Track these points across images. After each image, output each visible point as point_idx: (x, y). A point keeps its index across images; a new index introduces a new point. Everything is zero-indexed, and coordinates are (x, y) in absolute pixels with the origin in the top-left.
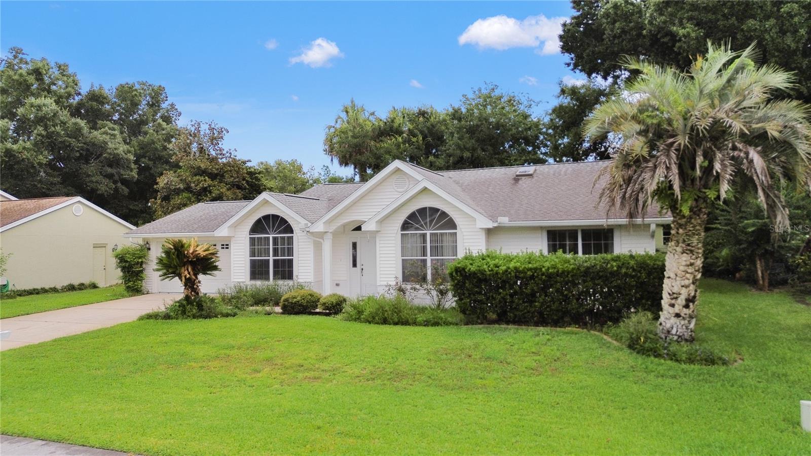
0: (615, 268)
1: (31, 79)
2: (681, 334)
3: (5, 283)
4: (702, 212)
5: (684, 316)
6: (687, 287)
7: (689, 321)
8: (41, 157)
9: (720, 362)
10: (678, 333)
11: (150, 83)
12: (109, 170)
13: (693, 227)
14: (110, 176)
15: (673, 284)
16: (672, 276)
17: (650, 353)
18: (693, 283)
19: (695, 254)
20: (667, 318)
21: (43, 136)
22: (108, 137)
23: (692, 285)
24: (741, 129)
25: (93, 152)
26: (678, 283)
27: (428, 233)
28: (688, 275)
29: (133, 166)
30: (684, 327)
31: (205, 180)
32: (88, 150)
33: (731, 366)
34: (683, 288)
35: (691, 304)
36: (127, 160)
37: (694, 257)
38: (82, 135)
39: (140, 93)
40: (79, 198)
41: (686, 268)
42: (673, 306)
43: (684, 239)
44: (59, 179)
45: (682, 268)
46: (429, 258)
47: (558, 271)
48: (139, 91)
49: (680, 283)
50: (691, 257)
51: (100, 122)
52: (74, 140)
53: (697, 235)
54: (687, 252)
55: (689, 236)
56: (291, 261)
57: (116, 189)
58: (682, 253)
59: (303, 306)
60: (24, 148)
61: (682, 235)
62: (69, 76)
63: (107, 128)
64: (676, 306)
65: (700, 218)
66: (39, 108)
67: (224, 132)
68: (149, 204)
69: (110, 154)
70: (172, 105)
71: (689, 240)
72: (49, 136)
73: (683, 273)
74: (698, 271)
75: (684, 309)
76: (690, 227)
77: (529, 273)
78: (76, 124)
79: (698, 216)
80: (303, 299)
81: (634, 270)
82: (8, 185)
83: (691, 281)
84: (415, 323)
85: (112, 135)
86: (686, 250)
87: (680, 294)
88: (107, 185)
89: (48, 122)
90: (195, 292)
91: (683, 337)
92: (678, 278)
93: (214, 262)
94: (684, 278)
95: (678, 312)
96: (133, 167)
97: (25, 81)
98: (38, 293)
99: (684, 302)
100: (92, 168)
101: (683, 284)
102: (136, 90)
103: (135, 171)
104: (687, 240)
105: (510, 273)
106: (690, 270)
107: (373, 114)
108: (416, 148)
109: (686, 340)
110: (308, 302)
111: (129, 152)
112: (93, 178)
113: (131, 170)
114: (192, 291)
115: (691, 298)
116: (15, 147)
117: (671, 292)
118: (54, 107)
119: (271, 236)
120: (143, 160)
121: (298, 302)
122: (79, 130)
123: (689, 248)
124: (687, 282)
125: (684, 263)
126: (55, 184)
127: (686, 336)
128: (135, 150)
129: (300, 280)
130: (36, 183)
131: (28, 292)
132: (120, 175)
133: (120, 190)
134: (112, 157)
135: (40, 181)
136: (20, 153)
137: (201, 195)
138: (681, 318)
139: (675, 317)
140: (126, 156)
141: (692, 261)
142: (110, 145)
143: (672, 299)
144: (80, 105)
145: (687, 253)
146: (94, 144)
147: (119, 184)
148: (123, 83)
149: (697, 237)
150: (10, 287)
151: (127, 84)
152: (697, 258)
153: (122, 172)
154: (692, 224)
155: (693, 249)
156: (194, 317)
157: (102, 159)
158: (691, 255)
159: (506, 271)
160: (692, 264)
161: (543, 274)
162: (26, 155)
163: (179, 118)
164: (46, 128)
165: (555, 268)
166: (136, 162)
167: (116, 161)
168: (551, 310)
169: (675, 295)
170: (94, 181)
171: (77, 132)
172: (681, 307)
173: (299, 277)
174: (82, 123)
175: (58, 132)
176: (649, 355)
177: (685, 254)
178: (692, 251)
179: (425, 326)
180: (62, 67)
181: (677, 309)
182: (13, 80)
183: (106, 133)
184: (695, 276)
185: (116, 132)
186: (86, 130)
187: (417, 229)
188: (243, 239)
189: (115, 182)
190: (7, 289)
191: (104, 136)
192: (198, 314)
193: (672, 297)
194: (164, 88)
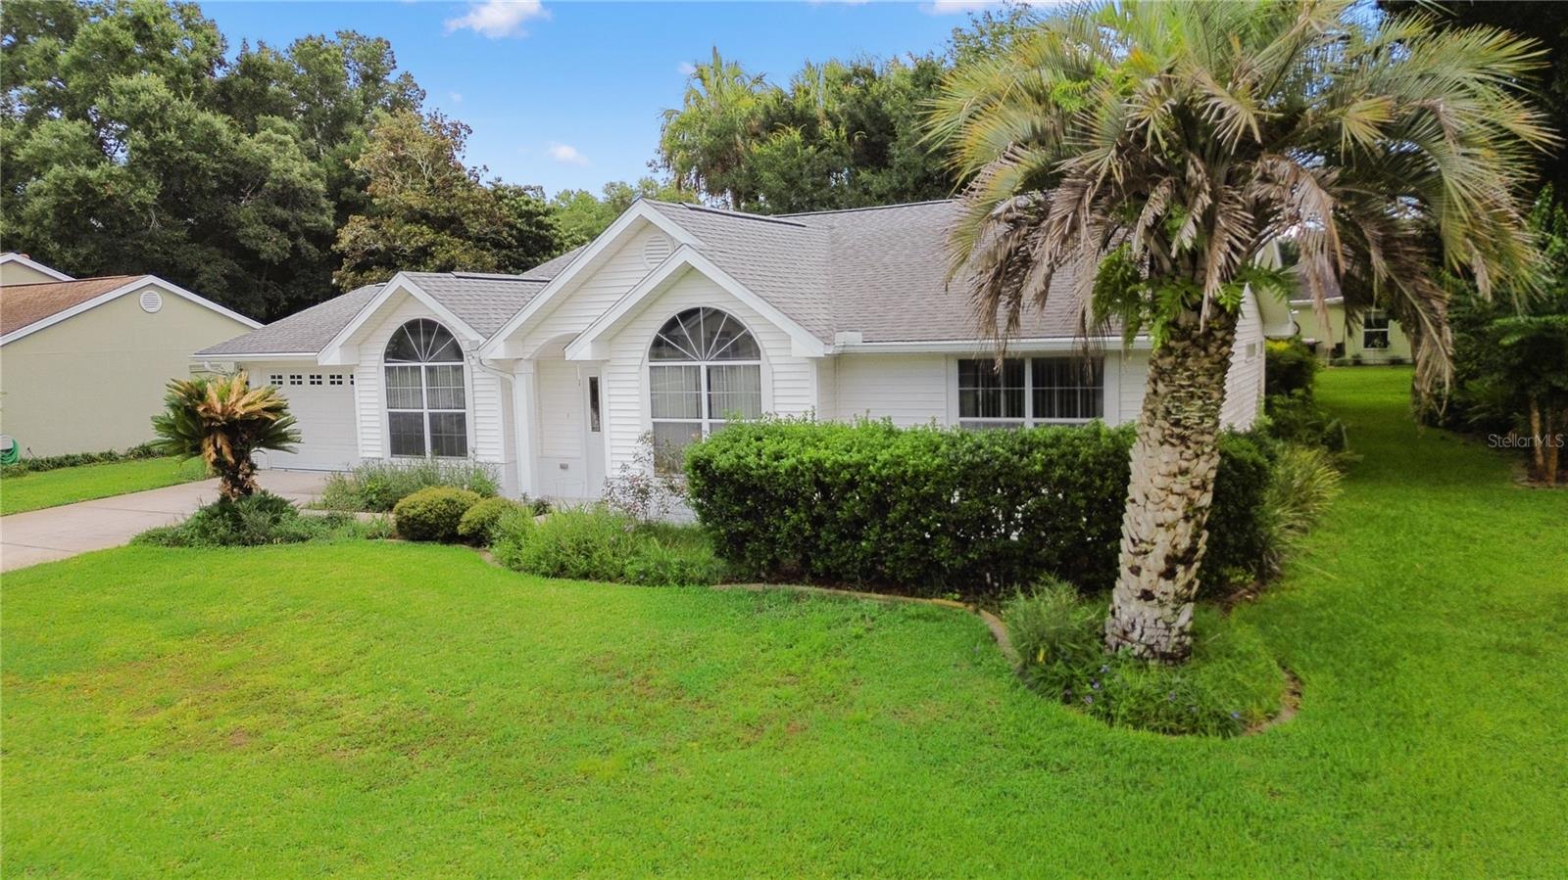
0: (1038, 468)
1: (127, 39)
2: (1152, 642)
3: (11, 446)
4: (1215, 340)
5: (1162, 597)
6: (1169, 527)
7: (1175, 609)
8: (142, 192)
9: (1212, 725)
10: (1143, 639)
11: (361, 34)
12: (278, 211)
13: (1189, 378)
14: (282, 225)
15: (1140, 519)
16: (1140, 499)
17: (1057, 689)
18: (1187, 518)
19: (1191, 445)
20: (1124, 601)
21: (144, 152)
22: (271, 149)
23: (1182, 524)
24: (1248, 127)
25: (244, 178)
26: (1149, 516)
27: (703, 365)
28: (1173, 499)
29: (324, 203)
30: (1161, 624)
31: (422, 234)
32: (236, 175)
33: (1233, 739)
34: (1162, 529)
35: (1180, 569)
36: (311, 191)
37: (1189, 453)
38: (220, 145)
39: (337, 56)
40: (151, 279)
41: (1171, 480)
42: (1136, 571)
43: (1167, 408)
44: (184, 233)
45: (1159, 481)
46: (705, 422)
47: (905, 472)
48: (332, 52)
49: (1154, 517)
50: (1181, 453)
51: (261, 118)
52: (204, 156)
53: (1200, 398)
54: (1173, 441)
55: (1179, 399)
56: (461, 418)
57: (295, 249)
58: (1161, 444)
59: (429, 525)
60: (110, 176)
61: (1165, 396)
62: (196, 29)
63: (269, 130)
64: (1144, 572)
65: (1207, 355)
66: (133, 94)
67: (463, 132)
68: (334, 281)
69: (276, 181)
70: (407, 76)
71: (1179, 409)
72: (156, 150)
73: (1162, 494)
74: (1203, 487)
75: (1162, 580)
76: (1181, 378)
77: (845, 475)
78: (205, 124)
79: (1205, 349)
80: (430, 511)
81: (1087, 471)
82: (93, 247)
83: (1180, 513)
84: (621, 576)
85: (281, 144)
86: (1172, 436)
87: (1154, 544)
88: (277, 243)
89: (152, 123)
90: (241, 488)
91: (1156, 648)
92: (1149, 506)
93: (285, 424)
94: (1164, 505)
95: (1148, 588)
96: (324, 205)
97: (115, 42)
98: (73, 465)
99: (1162, 565)
100: (247, 209)
101: (1160, 520)
102: (327, 50)
103: (329, 212)
104: (1174, 411)
105: (803, 475)
106: (1181, 484)
107: (759, 80)
108: (835, 153)
109: (1164, 656)
110: (440, 516)
111: (316, 175)
112: (250, 230)
113: (322, 211)
114: (234, 486)
115: (1180, 554)
116: (92, 174)
117: (1135, 537)
118: (163, 92)
119: (423, 365)
120: (346, 190)
121: (419, 516)
122: (214, 135)
123: (1177, 430)
124: (1169, 516)
125: (1163, 469)
126: (178, 243)
127: (1163, 645)
128: (328, 171)
129: (480, 459)
130: (141, 242)
131: (54, 462)
132: (300, 222)
133: (303, 251)
134: (280, 186)
135: (151, 239)
136: (102, 185)
137: (419, 259)
138: (1155, 601)
139: (1139, 598)
140: (308, 185)
141: (1184, 464)
142: (275, 164)
143: (1136, 554)
144: (225, 86)
145: (1173, 445)
146: (246, 163)
147: (302, 240)
148: (303, 37)
149: (1200, 402)
150: (22, 453)
151: (310, 37)
152: (1197, 456)
153: (303, 215)
154: (1187, 369)
155: (1187, 433)
156: (224, 542)
157: (264, 192)
158: (1183, 448)
159: (795, 469)
160: (1184, 472)
161: (872, 479)
162: (113, 188)
163: (422, 102)
164: (149, 133)
165: (899, 464)
166: (330, 196)
167: (289, 195)
168: (898, 558)
169: (1143, 547)
170: (252, 235)
171: (209, 142)
172: (1155, 577)
173: (479, 452)
174: (220, 122)
175: (171, 143)
176: (1052, 696)
177: (1167, 447)
178: (1183, 439)
179: (639, 583)
180: (186, 11)
181: (1145, 580)
182: (93, 41)
183: (268, 140)
184: (1191, 502)
185: (288, 138)
186: (226, 135)
187: (684, 357)
188: (375, 370)
189: (293, 236)
190: (13, 457)
191: (264, 146)
192: (232, 537)
193: (1137, 549)
194: (388, 43)
